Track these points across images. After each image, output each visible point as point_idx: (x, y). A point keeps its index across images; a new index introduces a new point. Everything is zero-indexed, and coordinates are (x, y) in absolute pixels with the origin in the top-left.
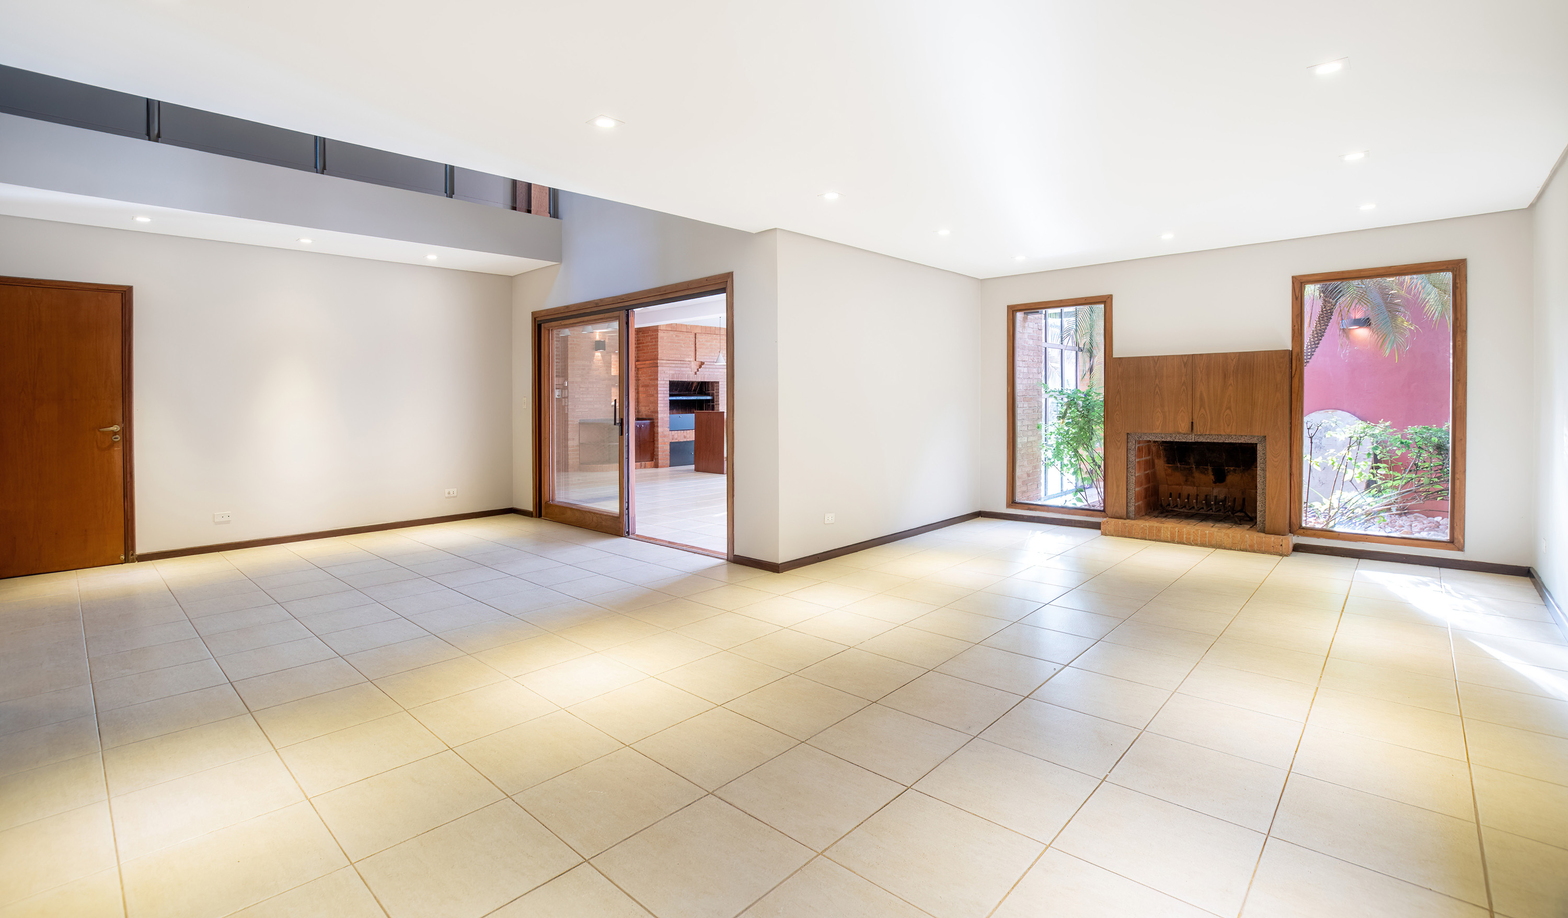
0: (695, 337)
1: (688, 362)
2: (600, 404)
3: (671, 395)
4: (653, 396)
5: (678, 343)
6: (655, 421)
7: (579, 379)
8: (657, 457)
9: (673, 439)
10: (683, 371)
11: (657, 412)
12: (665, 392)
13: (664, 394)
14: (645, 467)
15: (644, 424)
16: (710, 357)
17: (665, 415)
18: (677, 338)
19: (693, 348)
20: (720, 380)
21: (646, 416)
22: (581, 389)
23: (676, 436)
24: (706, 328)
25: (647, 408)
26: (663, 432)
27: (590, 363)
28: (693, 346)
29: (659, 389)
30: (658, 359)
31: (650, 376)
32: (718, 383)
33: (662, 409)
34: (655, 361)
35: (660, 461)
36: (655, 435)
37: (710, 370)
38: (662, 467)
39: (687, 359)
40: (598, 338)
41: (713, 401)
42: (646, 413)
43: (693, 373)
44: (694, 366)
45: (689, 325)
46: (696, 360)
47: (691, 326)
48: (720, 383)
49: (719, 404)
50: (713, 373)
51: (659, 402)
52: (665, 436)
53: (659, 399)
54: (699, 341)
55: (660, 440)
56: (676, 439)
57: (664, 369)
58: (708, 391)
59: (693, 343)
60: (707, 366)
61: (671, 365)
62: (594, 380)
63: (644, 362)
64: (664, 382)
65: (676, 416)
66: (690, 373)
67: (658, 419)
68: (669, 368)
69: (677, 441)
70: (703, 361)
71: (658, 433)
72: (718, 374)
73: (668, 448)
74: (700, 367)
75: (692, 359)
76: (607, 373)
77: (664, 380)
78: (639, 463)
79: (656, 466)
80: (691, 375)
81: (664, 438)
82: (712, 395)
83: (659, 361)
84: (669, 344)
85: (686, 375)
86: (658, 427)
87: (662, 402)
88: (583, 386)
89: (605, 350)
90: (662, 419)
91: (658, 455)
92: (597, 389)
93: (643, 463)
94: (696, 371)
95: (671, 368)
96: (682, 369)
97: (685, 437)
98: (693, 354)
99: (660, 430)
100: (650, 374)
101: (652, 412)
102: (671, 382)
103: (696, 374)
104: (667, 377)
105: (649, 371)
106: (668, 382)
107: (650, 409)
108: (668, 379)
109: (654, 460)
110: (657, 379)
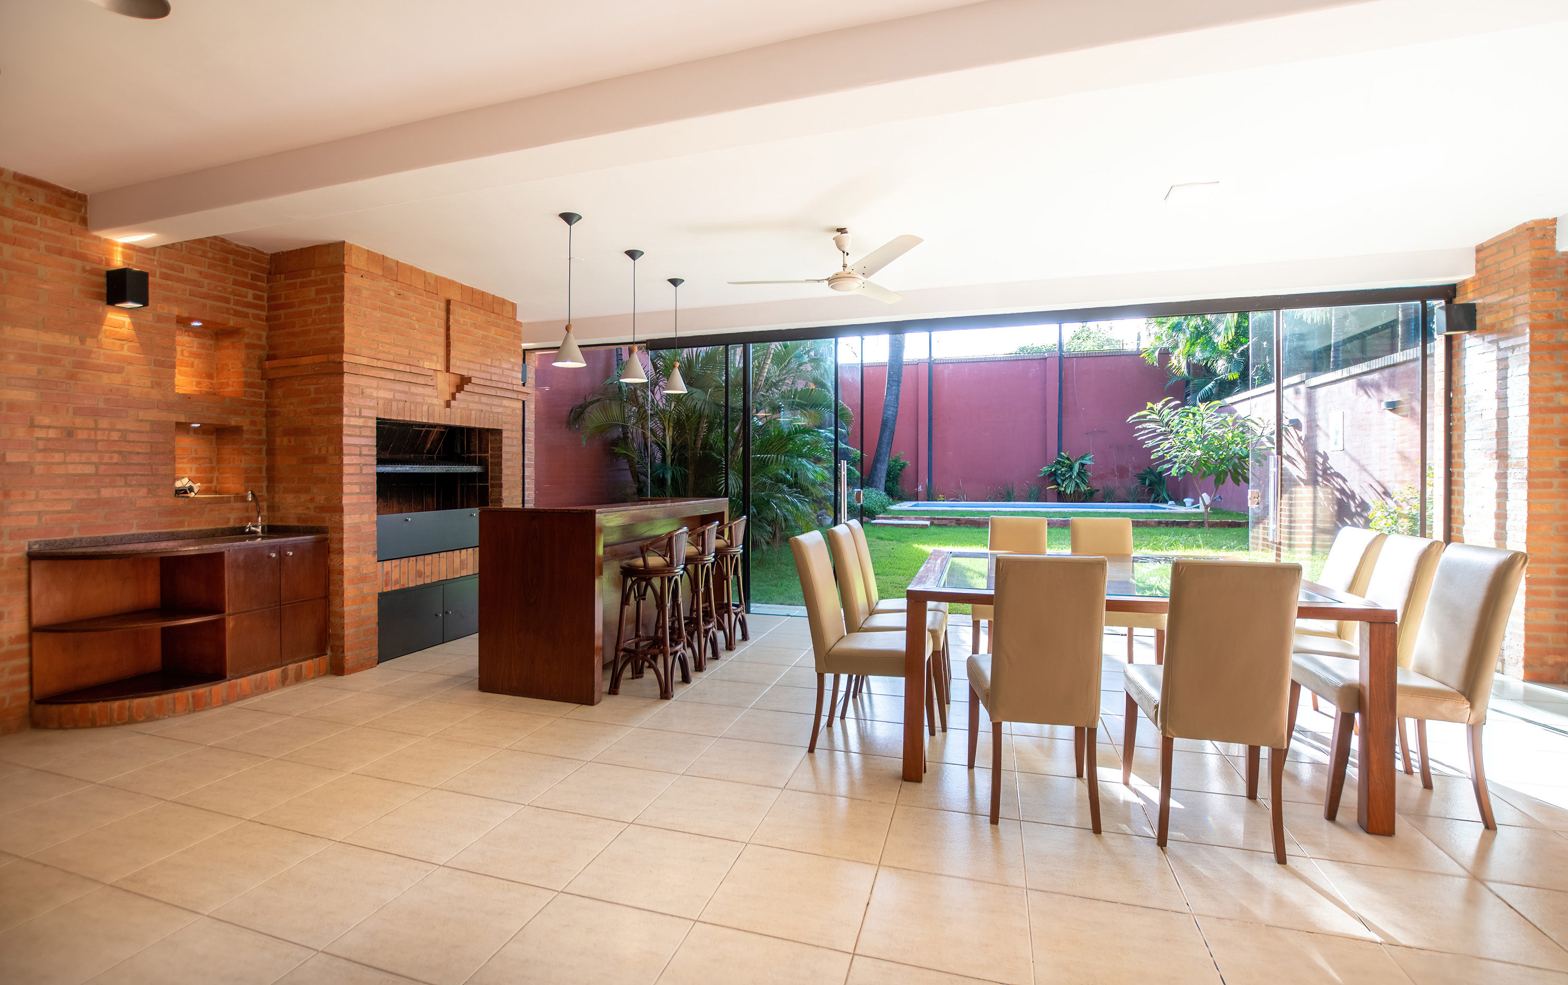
0: (448, 311)
1: (431, 373)
2: (127, 484)
3: (380, 462)
4: (323, 460)
5: (402, 315)
6: (332, 535)
7: (27, 396)
8: (338, 643)
9: (386, 585)
10: (416, 394)
11: (340, 510)
12: (365, 451)
13: (360, 455)
14: (299, 678)
15: (295, 547)
16: (483, 368)
17: (365, 518)
18: (399, 301)
19: (442, 339)
20: (504, 427)
21: (299, 519)
22: (41, 434)
23: (395, 575)
24: (472, 291)
25: (304, 497)
26: (357, 568)
27: (82, 342)
28: (442, 331)
29: (346, 440)
30: (341, 350)
31: (314, 401)
32: (499, 432)
33: (354, 499)
34: (332, 357)
35: (348, 655)
36: (334, 577)
37: (484, 399)
38: (354, 670)
39: (427, 365)
40: (118, 262)
41: (483, 476)
42: (300, 510)
43: (443, 403)
44: (444, 383)
45: (430, 274)
46: (448, 369)
47: (437, 278)
48: (505, 434)
49: (501, 486)
50: (488, 408)
51: (345, 479)
52: (364, 579)
53: (346, 470)
54: (457, 322)
55: (349, 591)
56: (397, 582)
57: (363, 382)
58: (469, 452)
59: (443, 322)
60: (477, 389)
61: (383, 374)
62: (102, 405)
63: (293, 361)
64: (360, 422)
65: (395, 518)
66: (435, 401)
67: (342, 529)
68: (374, 383)
69: (397, 587)
70: (465, 373)
71: (341, 573)
72: (500, 410)
73: (371, 610)
74: (460, 388)
75: (440, 366)
76: (159, 385)
77: (360, 416)
78: (279, 670)
79: (338, 669)
80: (437, 408)
81: (361, 585)
82: (482, 462)
83: (346, 358)
84: (378, 314)
85: (425, 408)
86: (341, 552)
87: (355, 479)
88: (47, 421)
89: (145, 303)
90: (356, 528)
91: (342, 638)
92: (115, 436)
93: (292, 667)
94: (448, 397)
95: (381, 383)
96: (414, 389)
97: (419, 574)
98: (441, 351)
99: (349, 562)
100: (313, 395)
101: (322, 509)
102: (381, 422)
103: (448, 404)
104: (370, 408)
105: (312, 388)
106: (373, 423)
107: (312, 500)
108: (373, 414)
109: (329, 652)
110: (339, 412)
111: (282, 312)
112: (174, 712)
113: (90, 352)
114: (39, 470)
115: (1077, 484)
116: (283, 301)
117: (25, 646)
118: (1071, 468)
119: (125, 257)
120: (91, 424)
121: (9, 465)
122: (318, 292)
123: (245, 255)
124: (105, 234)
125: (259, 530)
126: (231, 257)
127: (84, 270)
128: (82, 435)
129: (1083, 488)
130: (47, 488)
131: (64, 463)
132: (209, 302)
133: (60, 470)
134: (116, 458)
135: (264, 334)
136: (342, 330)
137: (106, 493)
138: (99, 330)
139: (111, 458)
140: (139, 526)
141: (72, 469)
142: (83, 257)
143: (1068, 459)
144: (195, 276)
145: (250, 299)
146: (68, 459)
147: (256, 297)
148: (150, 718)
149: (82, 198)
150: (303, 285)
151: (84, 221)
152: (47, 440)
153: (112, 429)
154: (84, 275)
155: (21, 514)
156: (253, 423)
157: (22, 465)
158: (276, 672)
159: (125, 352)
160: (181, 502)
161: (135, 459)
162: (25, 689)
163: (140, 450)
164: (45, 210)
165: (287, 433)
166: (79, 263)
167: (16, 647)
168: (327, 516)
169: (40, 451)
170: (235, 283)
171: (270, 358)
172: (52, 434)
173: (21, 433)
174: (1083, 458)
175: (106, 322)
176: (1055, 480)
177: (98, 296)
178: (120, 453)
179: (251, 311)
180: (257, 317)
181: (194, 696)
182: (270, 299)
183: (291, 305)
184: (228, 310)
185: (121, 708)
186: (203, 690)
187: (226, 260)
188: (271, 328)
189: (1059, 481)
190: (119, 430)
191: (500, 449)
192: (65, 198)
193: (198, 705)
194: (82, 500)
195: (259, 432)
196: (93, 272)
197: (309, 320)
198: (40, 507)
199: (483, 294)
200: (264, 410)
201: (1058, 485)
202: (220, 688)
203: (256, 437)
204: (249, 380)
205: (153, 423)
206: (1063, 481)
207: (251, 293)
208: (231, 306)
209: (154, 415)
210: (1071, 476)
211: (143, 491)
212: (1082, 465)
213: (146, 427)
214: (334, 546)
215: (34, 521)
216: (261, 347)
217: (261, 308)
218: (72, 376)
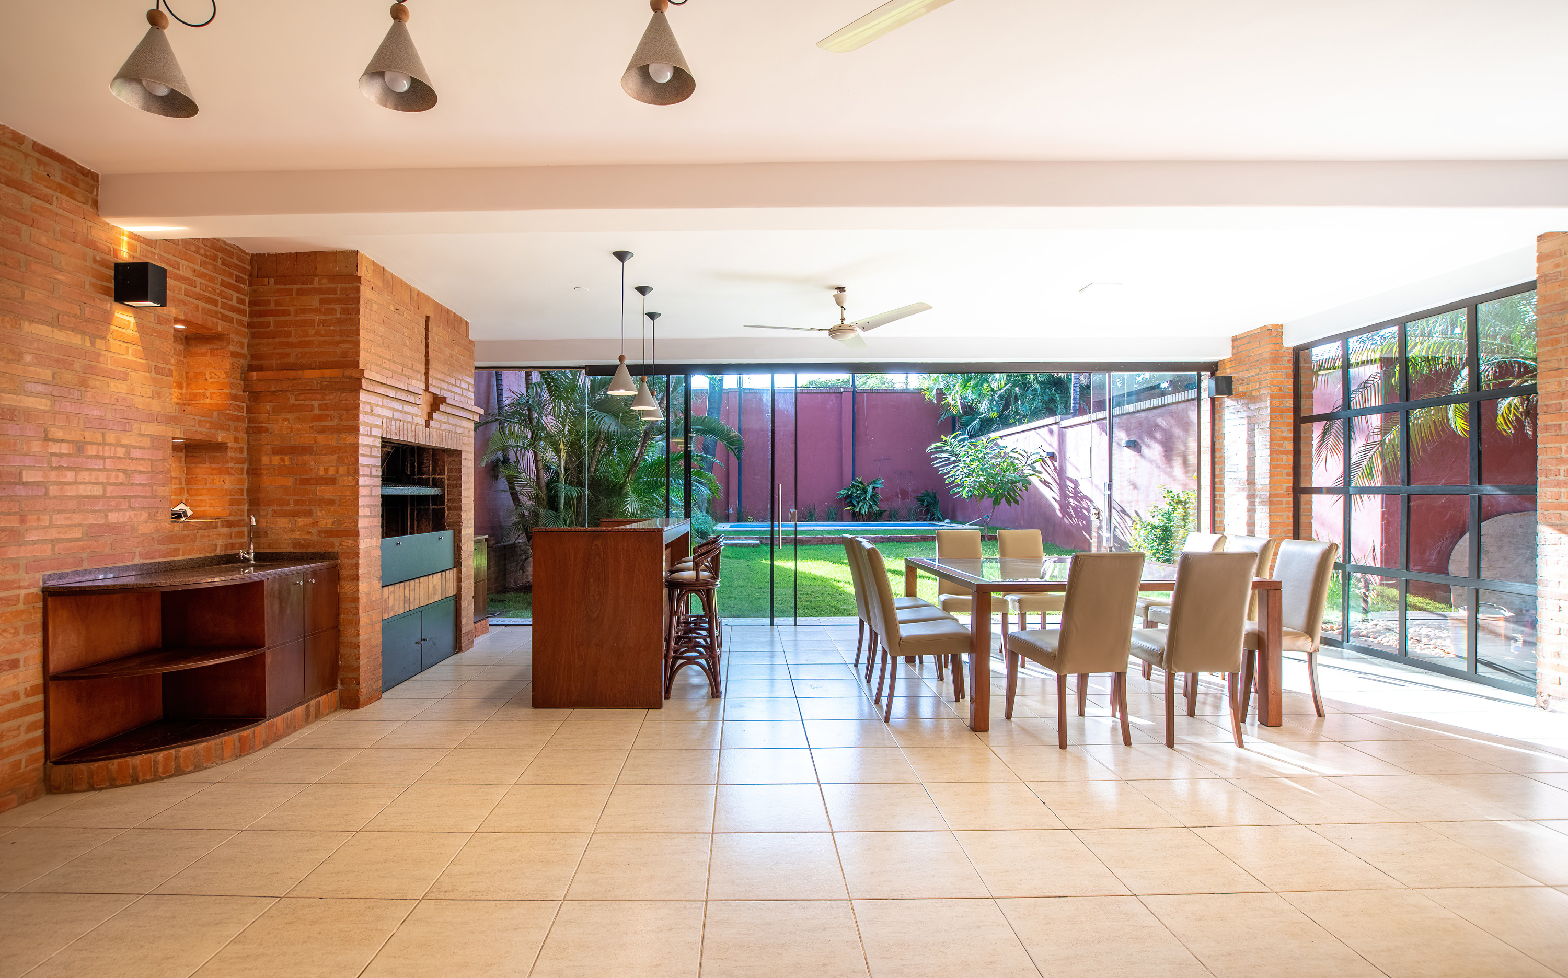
0: (427, 329)
1: (416, 392)
2: (131, 508)
5: (396, 330)
6: (344, 561)
7: (42, 404)
8: (350, 675)
9: (386, 612)
10: (407, 413)
11: (354, 534)
12: (373, 473)
13: (371, 476)
14: (318, 716)
15: (305, 576)
16: (452, 387)
17: (372, 541)
18: (396, 316)
19: (424, 355)
20: (463, 448)
21: (296, 544)
22: (54, 448)
23: (392, 602)
24: (441, 309)
25: (302, 521)
26: (368, 594)
28: (423, 348)
29: (361, 460)
30: (356, 365)
32: (461, 455)
33: (364, 523)
34: (349, 372)
35: (363, 686)
36: (344, 605)
37: (450, 421)
38: (367, 703)
39: (413, 382)
41: (438, 499)
42: (297, 535)
43: (424, 424)
44: (425, 402)
45: (414, 289)
46: (427, 388)
47: (419, 294)
48: (463, 454)
49: (460, 508)
50: (453, 428)
51: (361, 502)
52: (372, 606)
53: (361, 491)
54: (433, 339)
55: (361, 618)
56: (392, 609)
57: (374, 399)
59: (423, 340)
60: (447, 410)
61: (385, 392)
62: (109, 416)
63: (289, 374)
64: (370, 441)
65: (394, 544)
66: (419, 421)
67: (358, 554)
68: (382, 400)
69: (393, 614)
70: (440, 393)
71: (356, 600)
72: (463, 432)
73: (378, 638)
74: (434, 409)
75: (422, 384)
77: (371, 435)
78: (303, 708)
79: (351, 702)
80: (420, 429)
81: (370, 614)
83: (365, 374)
84: (382, 329)
85: (413, 427)
86: (356, 578)
87: (366, 502)
88: (59, 434)
89: (163, 303)
90: (366, 552)
91: (356, 669)
92: (121, 452)
93: (313, 703)
94: (427, 417)
96: (406, 408)
98: (423, 371)
99: (362, 587)
100: (316, 412)
101: (330, 533)
102: (385, 442)
103: (427, 426)
104: (377, 426)
105: (315, 404)
106: (378, 443)
107: (315, 524)
108: (377, 432)
109: (339, 686)
110: (355, 430)
111: (271, 319)
112: (222, 759)
113: (99, 355)
114: (53, 490)
115: (870, 506)
116: (272, 306)
117: (41, 697)
118: (865, 491)
119: (131, 248)
120: (99, 438)
121: (25, 484)
122: (322, 302)
123: (231, 254)
124: (113, 221)
125: (252, 556)
126: (220, 255)
127: (95, 261)
128: (91, 450)
129: (876, 509)
130: (59, 512)
131: (75, 483)
132: (201, 304)
133: (71, 491)
134: (121, 477)
135: (246, 341)
136: (357, 344)
137: (113, 517)
138: (108, 329)
139: (117, 477)
140: (142, 556)
141: (83, 490)
142: (92, 244)
143: (861, 483)
144: (189, 274)
145: (234, 302)
146: (80, 479)
147: (240, 301)
148: (199, 768)
149: (94, 177)
150: (300, 292)
151: (95, 204)
152: (62, 455)
153: (118, 445)
154: (95, 266)
155: (35, 542)
156: (236, 440)
157: (38, 484)
158: (300, 710)
159: (130, 357)
160: (177, 527)
161: (138, 479)
162: (40, 749)
163: (142, 469)
164: (61, 189)
165: (278, 451)
166: (90, 252)
167: (31, 700)
168: (336, 541)
169: (53, 469)
170: (223, 284)
171: (251, 368)
172: (64, 449)
173: (36, 447)
174: (874, 482)
175: (114, 322)
176: (851, 502)
177: (106, 291)
178: (124, 471)
179: (235, 316)
180: (240, 322)
181: (240, 739)
182: (251, 304)
183: (285, 313)
184: (216, 313)
185: (167, 759)
186: (247, 732)
187: (215, 258)
188: (254, 336)
189: (855, 503)
190: (124, 446)
191: (460, 471)
192: (79, 176)
193: (244, 750)
194: (92, 526)
195: (241, 449)
196: (103, 263)
197: (312, 331)
198: (53, 534)
199: (448, 311)
200: (245, 425)
201: (854, 506)
202: (260, 730)
203: (238, 455)
204: (234, 392)
205: (154, 438)
206: (858, 503)
207: (235, 295)
208: (219, 309)
209: (153, 429)
210: (865, 499)
211: (145, 515)
212: (874, 488)
213: (147, 442)
214: (344, 572)
215: (46, 552)
216: (243, 356)
217: (242, 312)
218: (83, 383)
